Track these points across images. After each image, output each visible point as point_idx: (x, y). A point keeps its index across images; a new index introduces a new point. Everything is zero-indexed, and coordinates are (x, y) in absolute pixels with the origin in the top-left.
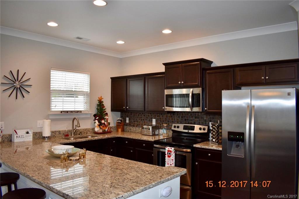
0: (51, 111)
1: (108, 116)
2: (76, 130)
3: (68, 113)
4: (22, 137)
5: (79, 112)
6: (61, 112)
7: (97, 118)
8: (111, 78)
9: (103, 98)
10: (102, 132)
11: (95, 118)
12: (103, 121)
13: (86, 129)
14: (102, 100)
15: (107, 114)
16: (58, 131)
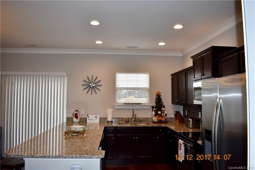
0: (116, 103)
1: (165, 108)
2: (136, 118)
3: (129, 104)
4: (92, 120)
5: (139, 104)
6: (124, 103)
7: (154, 109)
8: (171, 75)
9: (161, 93)
10: (157, 121)
11: (153, 110)
12: (159, 112)
13: (146, 118)
14: (160, 94)
15: (164, 106)
16: (121, 118)
